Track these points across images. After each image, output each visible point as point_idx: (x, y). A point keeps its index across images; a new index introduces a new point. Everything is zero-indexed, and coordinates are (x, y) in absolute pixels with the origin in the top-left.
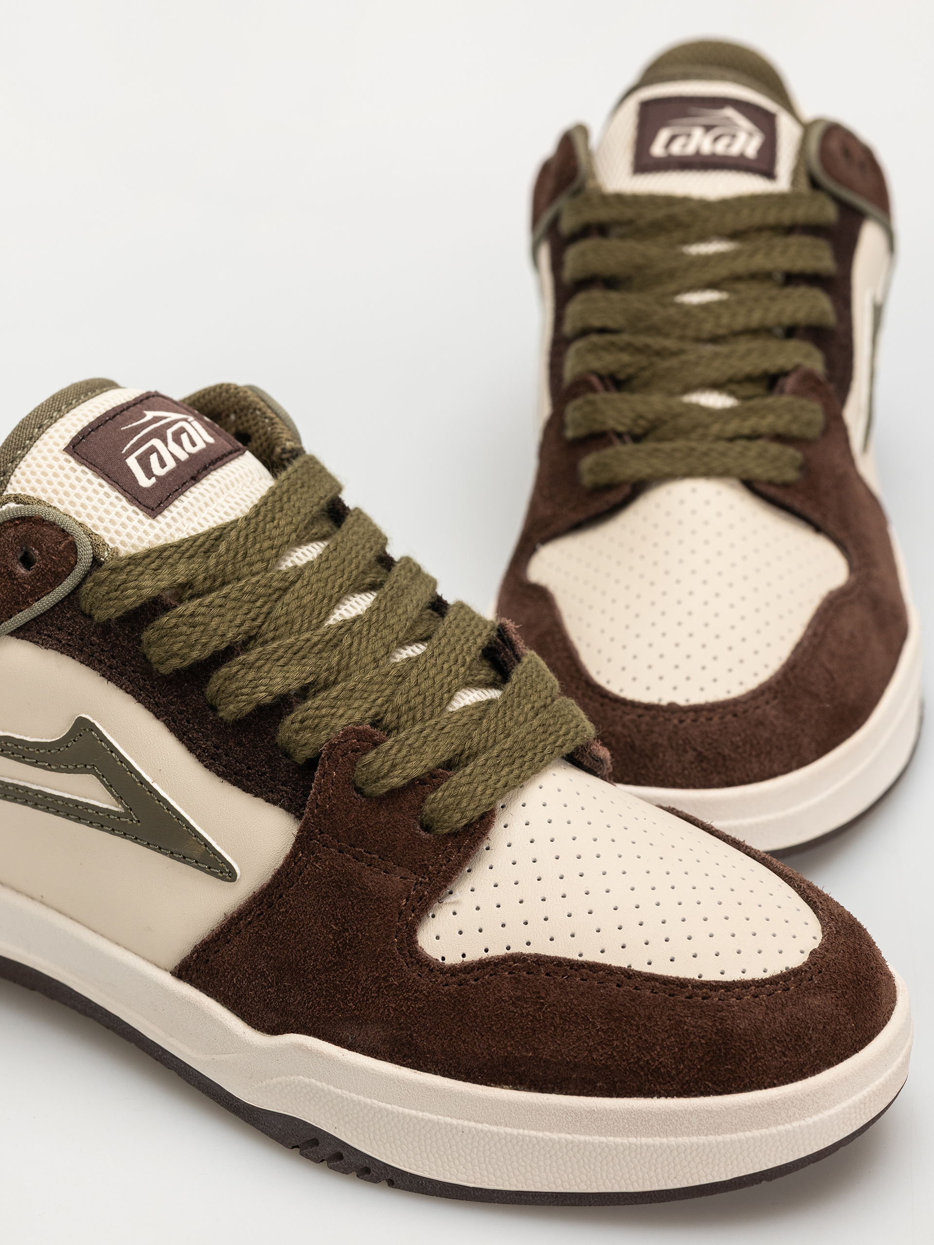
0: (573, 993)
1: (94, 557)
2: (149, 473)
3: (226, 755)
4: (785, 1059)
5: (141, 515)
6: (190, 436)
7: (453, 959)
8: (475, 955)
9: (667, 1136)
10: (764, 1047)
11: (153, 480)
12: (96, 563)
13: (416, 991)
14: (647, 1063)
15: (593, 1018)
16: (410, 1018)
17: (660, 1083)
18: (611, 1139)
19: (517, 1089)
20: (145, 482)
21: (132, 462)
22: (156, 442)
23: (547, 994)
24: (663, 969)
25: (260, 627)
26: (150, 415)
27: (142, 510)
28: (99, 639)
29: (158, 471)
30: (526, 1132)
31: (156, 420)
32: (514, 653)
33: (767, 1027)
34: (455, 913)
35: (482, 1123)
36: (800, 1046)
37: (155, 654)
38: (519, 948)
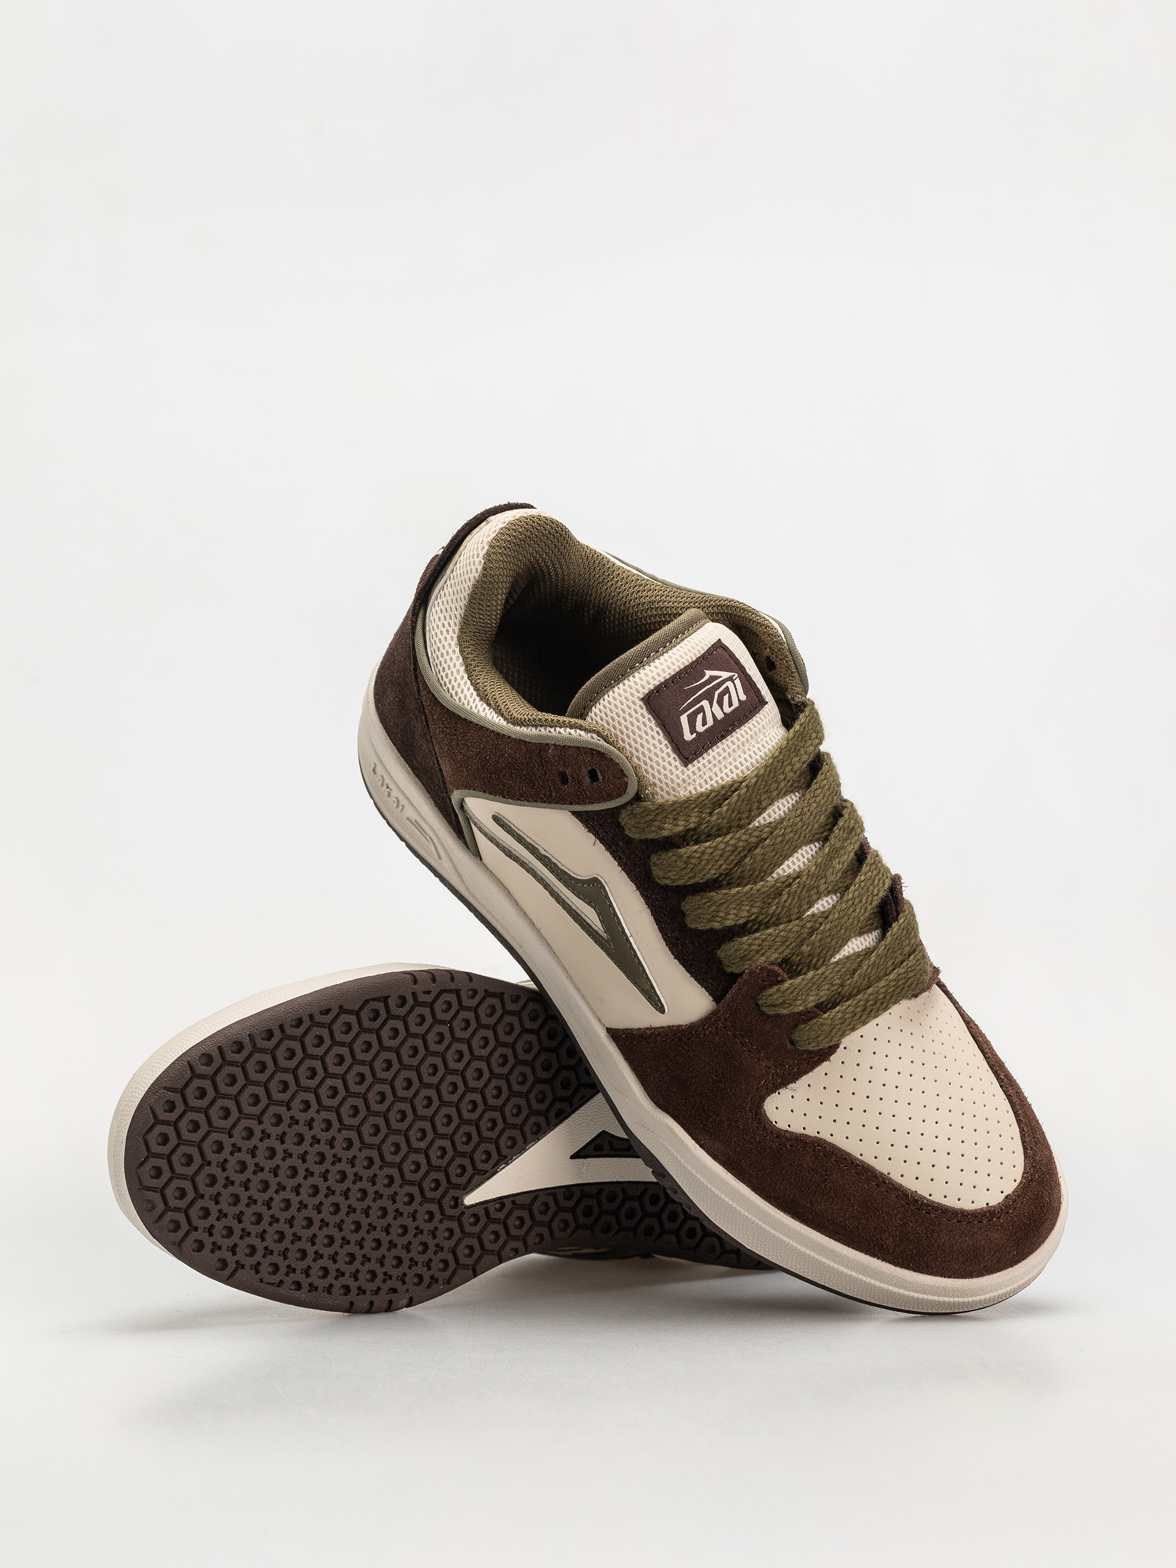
0: (847, 1180)
1: (637, 793)
2: (693, 729)
3: (682, 946)
4: (963, 1266)
5: (678, 763)
6: (730, 697)
7: (782, 1125)
8: (797, 1129)
9: (875, 1280)
10: (953, 1256)
11: (694, 735)
12: (638, 798)
13: (752, 1138)
14: (877, 1239)
15: (854, 1201)
16: (743, 1150)
17: (881, 1253)
18: (841, 1268)
19: (793, 1218)
20: (688, 736)
21: (684, 719)
22: (705, 703)
23: (832, 1174)
24: (909, 1183)
25: (731, 869)
26: (709, 673)
27: (680, 758)
28: (624, 844)
29: (700, 728)
30: (791, 1242)
31: (713, 678)
32: (896, 909)
33: (958, 1244)
34: (792, 1097)
35: (767, 1225)
36: (975, 1261)
37: (657, 872)
38: (825, 1136)
